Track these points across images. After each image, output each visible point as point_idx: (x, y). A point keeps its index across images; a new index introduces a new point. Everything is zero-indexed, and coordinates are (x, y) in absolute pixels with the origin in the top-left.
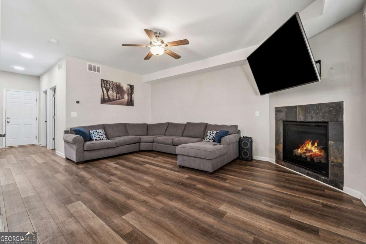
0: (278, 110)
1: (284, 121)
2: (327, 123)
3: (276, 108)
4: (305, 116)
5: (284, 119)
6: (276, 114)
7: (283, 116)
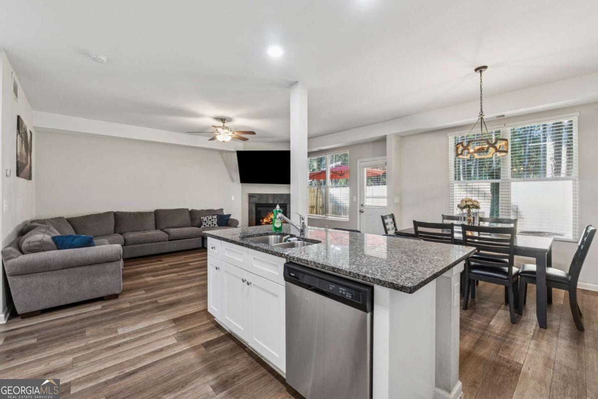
0: (251, 196)
1: (256, 204)
2: (286, 204)
3: (249, 194)
4: (273, 200)
5: (257, 202)
6: (249, 199)
7: (254, 200)
